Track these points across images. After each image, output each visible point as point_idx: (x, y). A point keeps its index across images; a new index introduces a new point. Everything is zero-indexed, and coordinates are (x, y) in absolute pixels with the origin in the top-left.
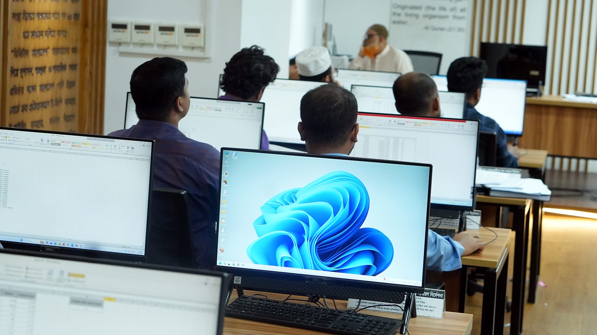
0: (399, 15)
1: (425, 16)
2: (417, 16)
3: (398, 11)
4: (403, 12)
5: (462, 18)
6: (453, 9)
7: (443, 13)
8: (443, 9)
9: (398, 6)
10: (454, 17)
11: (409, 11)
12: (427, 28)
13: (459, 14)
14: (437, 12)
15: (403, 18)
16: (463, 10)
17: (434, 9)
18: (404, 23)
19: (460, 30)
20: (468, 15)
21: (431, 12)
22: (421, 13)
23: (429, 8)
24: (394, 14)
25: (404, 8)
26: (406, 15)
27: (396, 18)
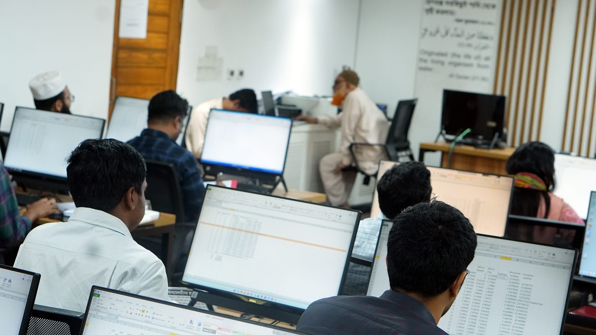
0: (425, 61)
1: (451, 63)
2: (443, 63)
3: (425, 57)
4: (429, 58)
5: (486, 67)
6: (478, 57)
7: (467, 61)
8: (468, 56)
9: (425, 52)
10: (479, 66)
11: (435, 58)
12: (451, 76)
13: (483, 62)
14: (462, 60)
15: (429, 65)
16: (487, 59)
17: (459, 56)
18: (429, 69)
19: (484, 79)
20: (492, 63)
21: (456, 60)
22: (447, 59)
23: (454, 55)
24: (421, 60)
25: (430, 54)
26: (433, 62)
27: (423, 65)
